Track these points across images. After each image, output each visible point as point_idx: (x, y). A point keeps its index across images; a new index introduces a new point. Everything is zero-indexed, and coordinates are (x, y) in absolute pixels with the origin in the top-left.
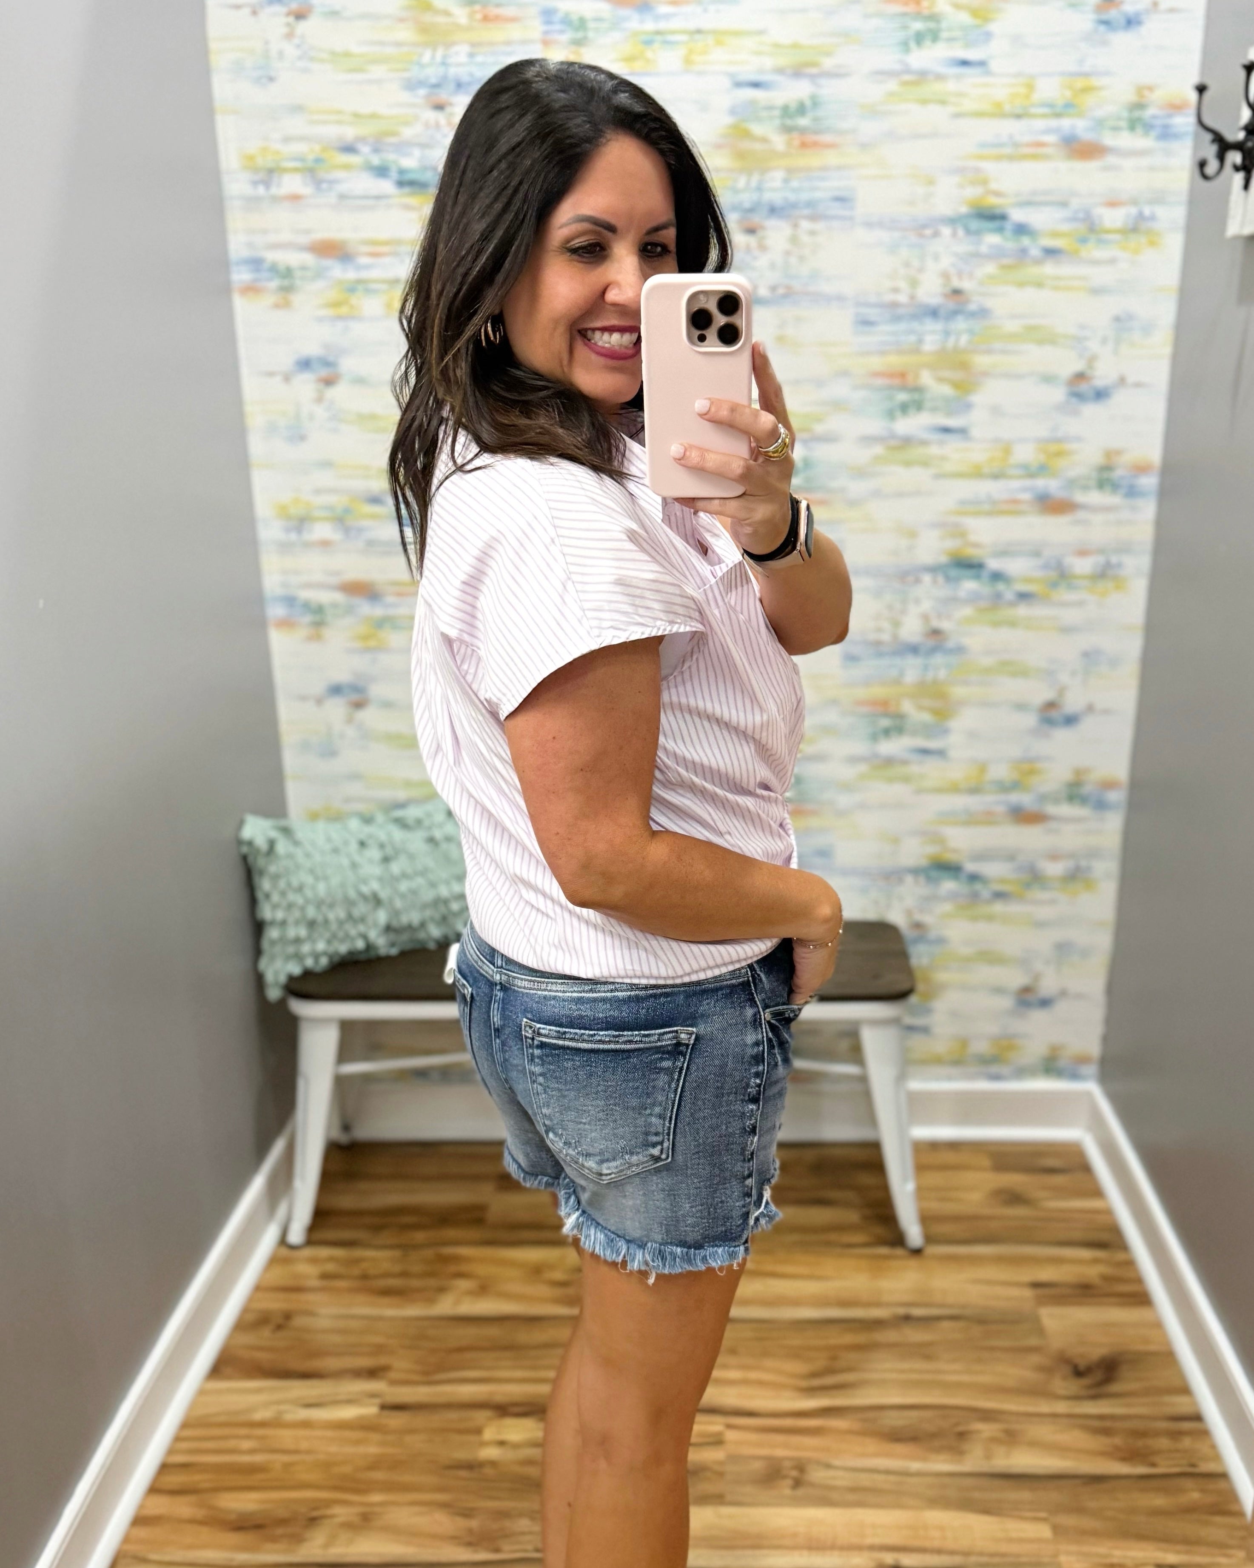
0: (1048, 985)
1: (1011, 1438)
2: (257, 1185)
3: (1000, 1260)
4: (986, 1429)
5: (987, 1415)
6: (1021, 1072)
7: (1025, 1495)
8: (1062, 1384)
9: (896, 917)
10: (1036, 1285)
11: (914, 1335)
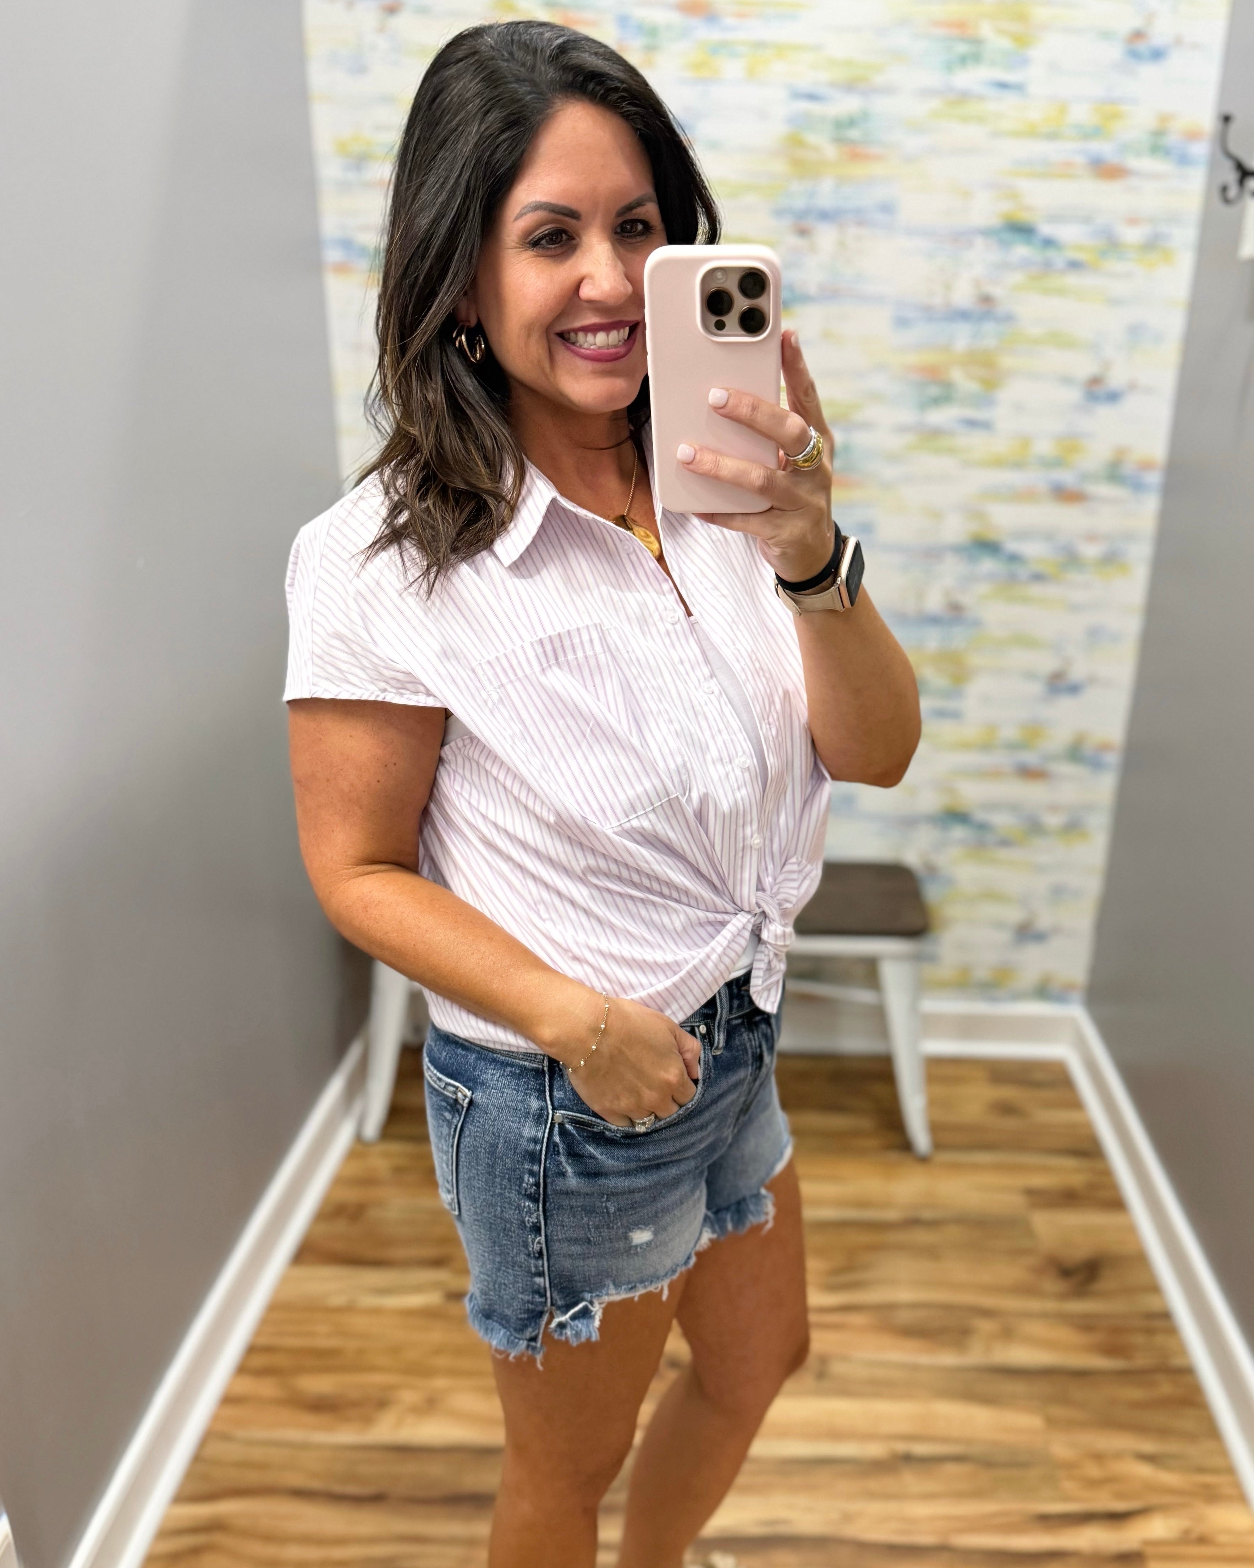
0: (1044, 920)
1: (1007, 1334)
2: (335, 1087)
3: (998, 1168)
4: (985, 1326)
5: (987, 1313)
6: (1017, 996)
7: (1018, 1387)
8: (1052, 1284)
9: (911, 858)
10: (1030, 1192)
11: (922, 1237)
